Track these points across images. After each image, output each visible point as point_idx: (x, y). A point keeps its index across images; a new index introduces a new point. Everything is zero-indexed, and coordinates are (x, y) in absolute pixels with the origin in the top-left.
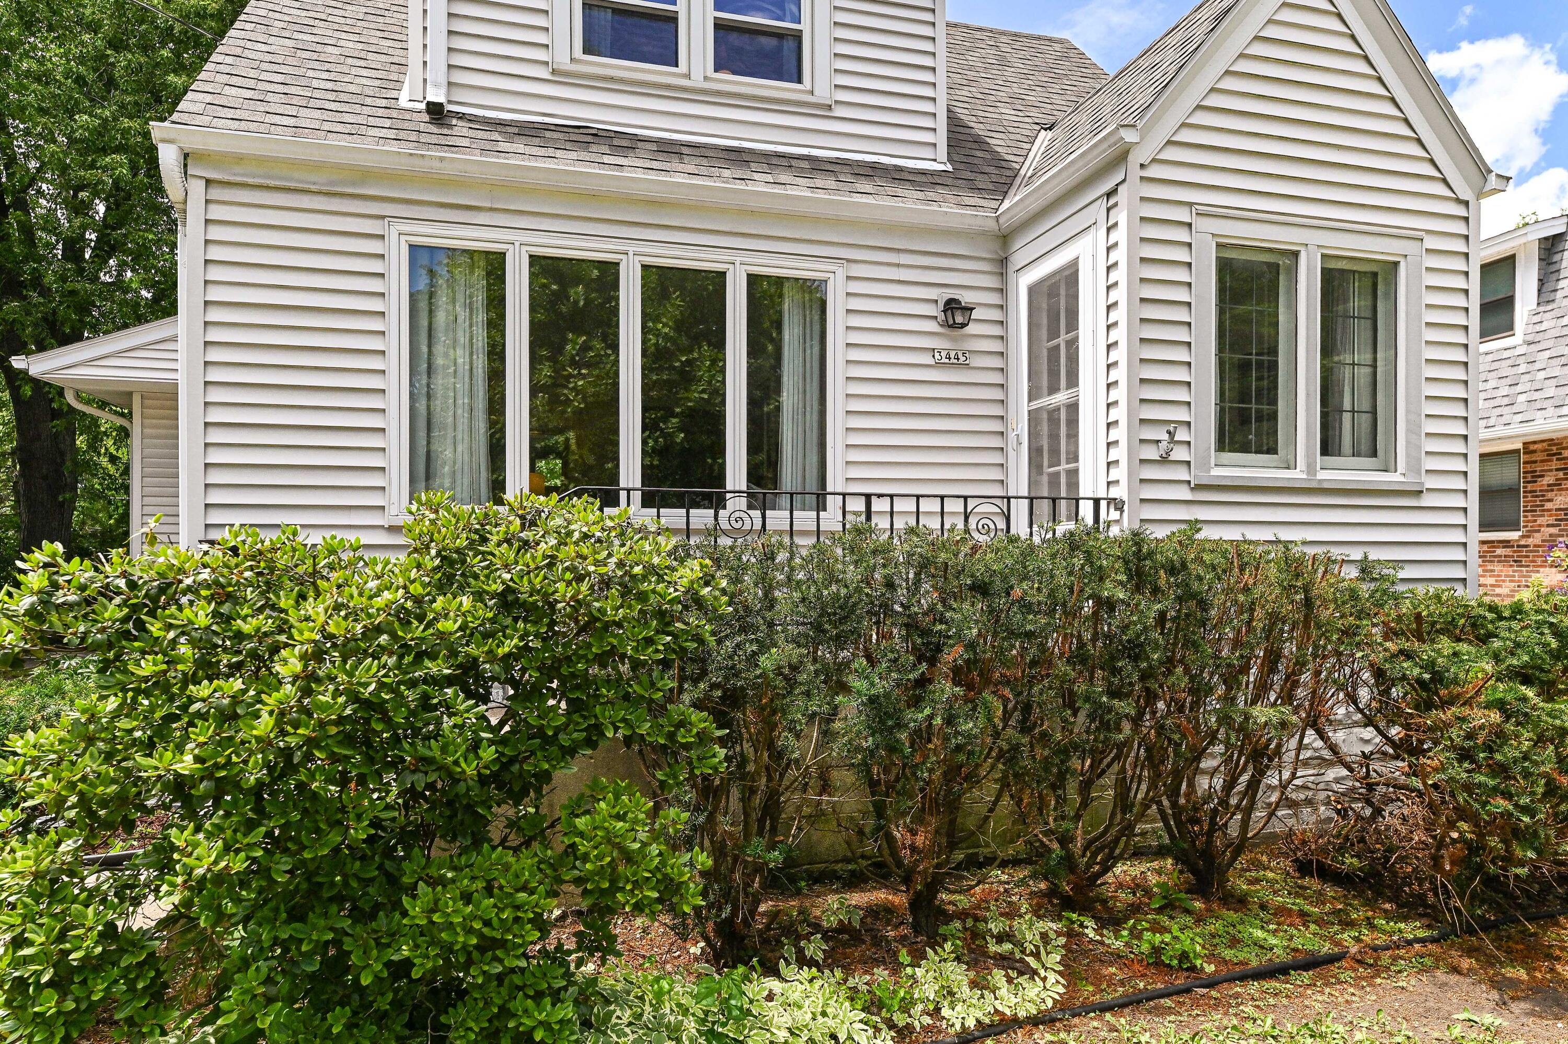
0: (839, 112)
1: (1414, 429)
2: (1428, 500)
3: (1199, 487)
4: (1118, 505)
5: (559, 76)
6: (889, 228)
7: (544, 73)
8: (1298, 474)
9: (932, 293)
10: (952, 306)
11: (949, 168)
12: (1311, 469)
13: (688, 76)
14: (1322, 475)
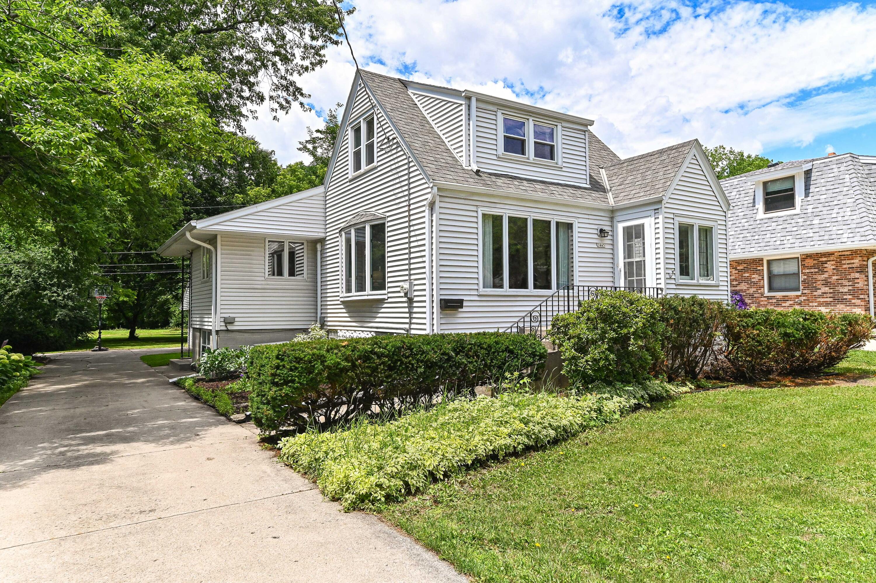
0: (564, 169)
1: (717, 269)
2: (720, 288)
3: (678, 285)
4: (662, 289)
5: (499, 158)
6: (588, 208)
7: (495, 158)
8: (694, 282)
9: (596, 227)
10: (602, 231)
11: (589, 186)
12: (698, 280)
13: (528, 159)
14: (701, 282)
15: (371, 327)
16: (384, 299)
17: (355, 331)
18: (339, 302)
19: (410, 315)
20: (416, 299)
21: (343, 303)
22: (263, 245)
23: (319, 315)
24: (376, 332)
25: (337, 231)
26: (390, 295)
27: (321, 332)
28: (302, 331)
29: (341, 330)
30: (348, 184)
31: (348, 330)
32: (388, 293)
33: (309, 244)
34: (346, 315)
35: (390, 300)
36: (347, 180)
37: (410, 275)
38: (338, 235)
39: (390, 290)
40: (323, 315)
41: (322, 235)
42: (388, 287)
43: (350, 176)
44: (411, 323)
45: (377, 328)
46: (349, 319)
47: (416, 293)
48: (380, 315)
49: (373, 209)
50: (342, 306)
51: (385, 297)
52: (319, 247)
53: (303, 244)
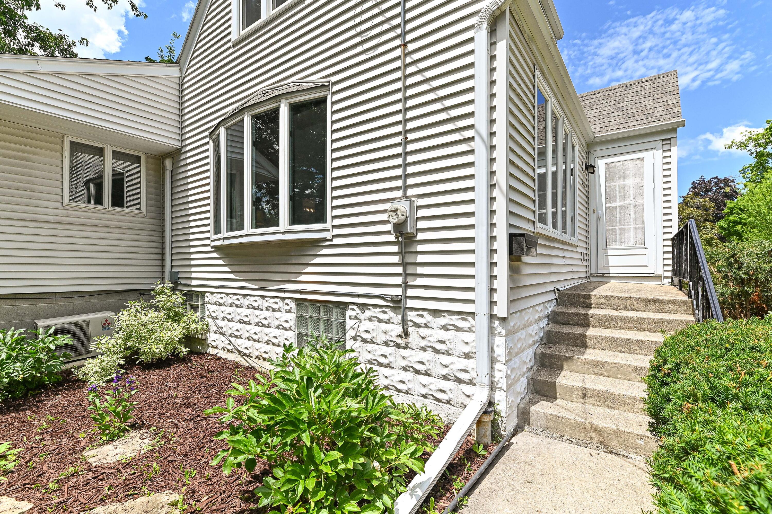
15: (285, 291)
16: (324, 240)
17: (245, 296)
18: (208, 249)
19: (404, 270)
20: (421, 236)
21: (218, 249)
22: (59, 147)
23: (168, 269)
24: (296, 300)
25: (207, 133)
26: (337, 232)
27: (174, 297)
28: (137, 294)
29: (212, 293)
30: (231, 50)
31: (227, 294)
32: (333, 227)
33: (151, 160)
34: (226, 269)
35: (336, 241)
36: (230, 44)
37: (406, 187)
38: (207, 140)
39: (337, 222)
40: (175, 269)
41: (177, 144)
42: (333, 217)
43: (234, 37)
44: (406, 286)
45: (301, 292)
46: (232, 276)
47: (421, 225)
48: (310, 269)
49: (294, 79)
50: (215, 255)
51: (328, 235)
52: (168, 163)
53: (138, 159)
